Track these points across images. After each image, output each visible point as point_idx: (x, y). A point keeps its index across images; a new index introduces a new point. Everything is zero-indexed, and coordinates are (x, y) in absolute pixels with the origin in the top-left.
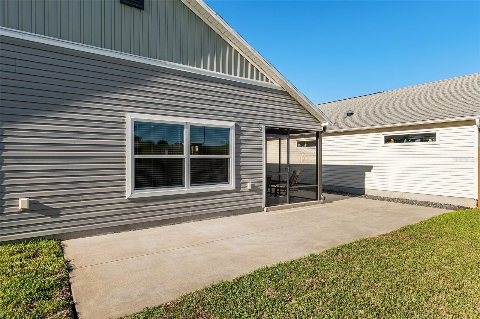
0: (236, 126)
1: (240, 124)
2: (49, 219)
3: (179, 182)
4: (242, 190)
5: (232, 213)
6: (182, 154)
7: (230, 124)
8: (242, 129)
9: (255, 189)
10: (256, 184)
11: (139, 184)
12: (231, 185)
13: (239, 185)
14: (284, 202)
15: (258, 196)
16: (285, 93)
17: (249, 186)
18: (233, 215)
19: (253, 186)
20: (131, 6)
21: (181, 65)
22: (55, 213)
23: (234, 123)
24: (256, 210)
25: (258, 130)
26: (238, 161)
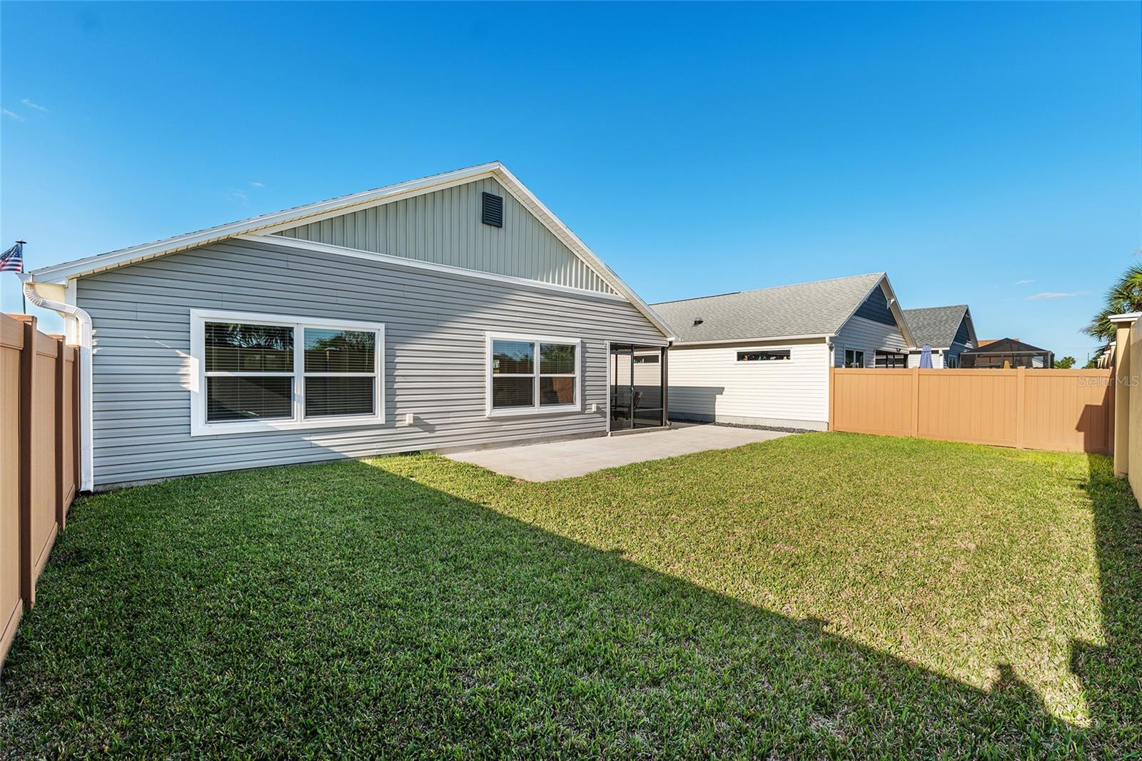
0: (582, 342)
1: (585, 341)
2: (427, 434)
3: (529, 403)
4: (587, 412)
5: (577, 437)
6: (532, 372)
7: (575, 341)
8: (588, 345)
9: (600, 411)
10: (601, 406)
11: (497, 403)
12: (577, 407)
13: (584, 406)
14: (629, 427)
15: (603, 419)
16: (630, 305)
17: (594, 408)
18: (579, 438)
19: (598, 408)
20: (491, 225)
21: (532, 281)
22: (431, 428)
23: (580, 339)
24: (599, 434)
25: (603, 347)
26: (583, 381)
